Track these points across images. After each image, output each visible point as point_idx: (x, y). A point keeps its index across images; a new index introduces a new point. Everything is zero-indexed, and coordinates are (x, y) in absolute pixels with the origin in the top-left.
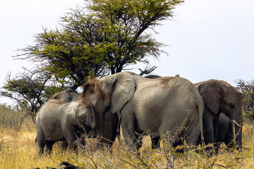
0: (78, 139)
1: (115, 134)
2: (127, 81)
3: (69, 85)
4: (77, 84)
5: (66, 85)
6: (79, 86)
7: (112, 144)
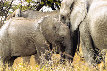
0: (42, 54)
1: (74, 50)
2: (81, 3)
3: (35, 4)
4: (43, 3)
5: (32, 4)
6: (44, 5)
7: (72, 59)
